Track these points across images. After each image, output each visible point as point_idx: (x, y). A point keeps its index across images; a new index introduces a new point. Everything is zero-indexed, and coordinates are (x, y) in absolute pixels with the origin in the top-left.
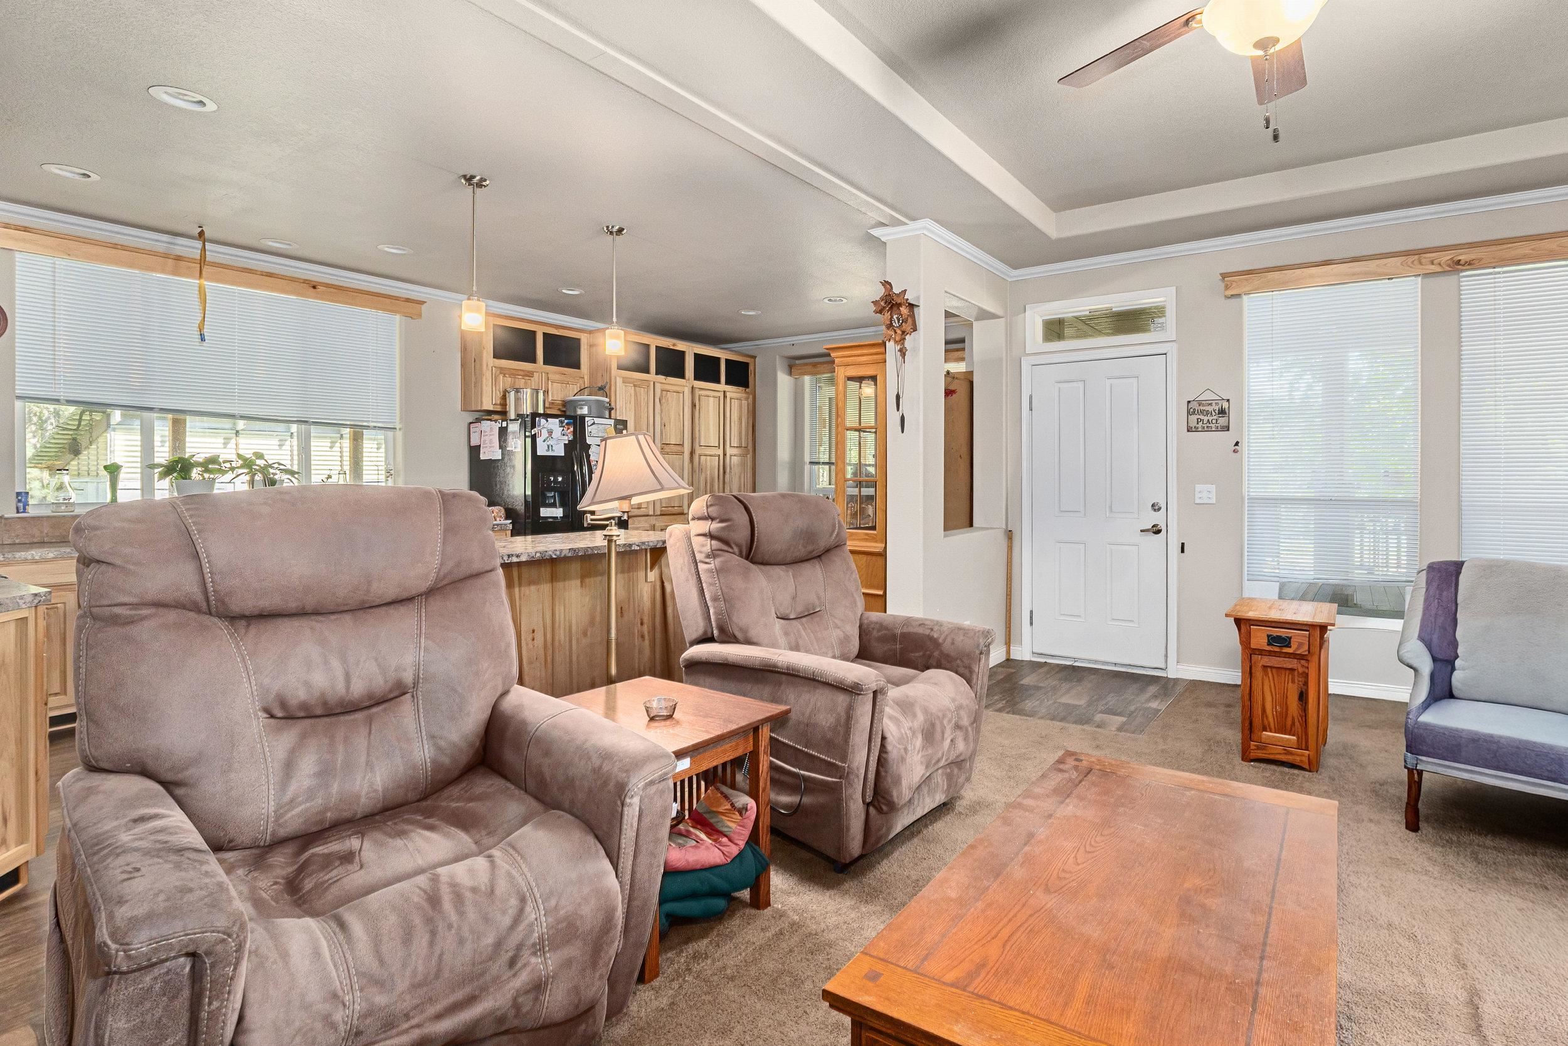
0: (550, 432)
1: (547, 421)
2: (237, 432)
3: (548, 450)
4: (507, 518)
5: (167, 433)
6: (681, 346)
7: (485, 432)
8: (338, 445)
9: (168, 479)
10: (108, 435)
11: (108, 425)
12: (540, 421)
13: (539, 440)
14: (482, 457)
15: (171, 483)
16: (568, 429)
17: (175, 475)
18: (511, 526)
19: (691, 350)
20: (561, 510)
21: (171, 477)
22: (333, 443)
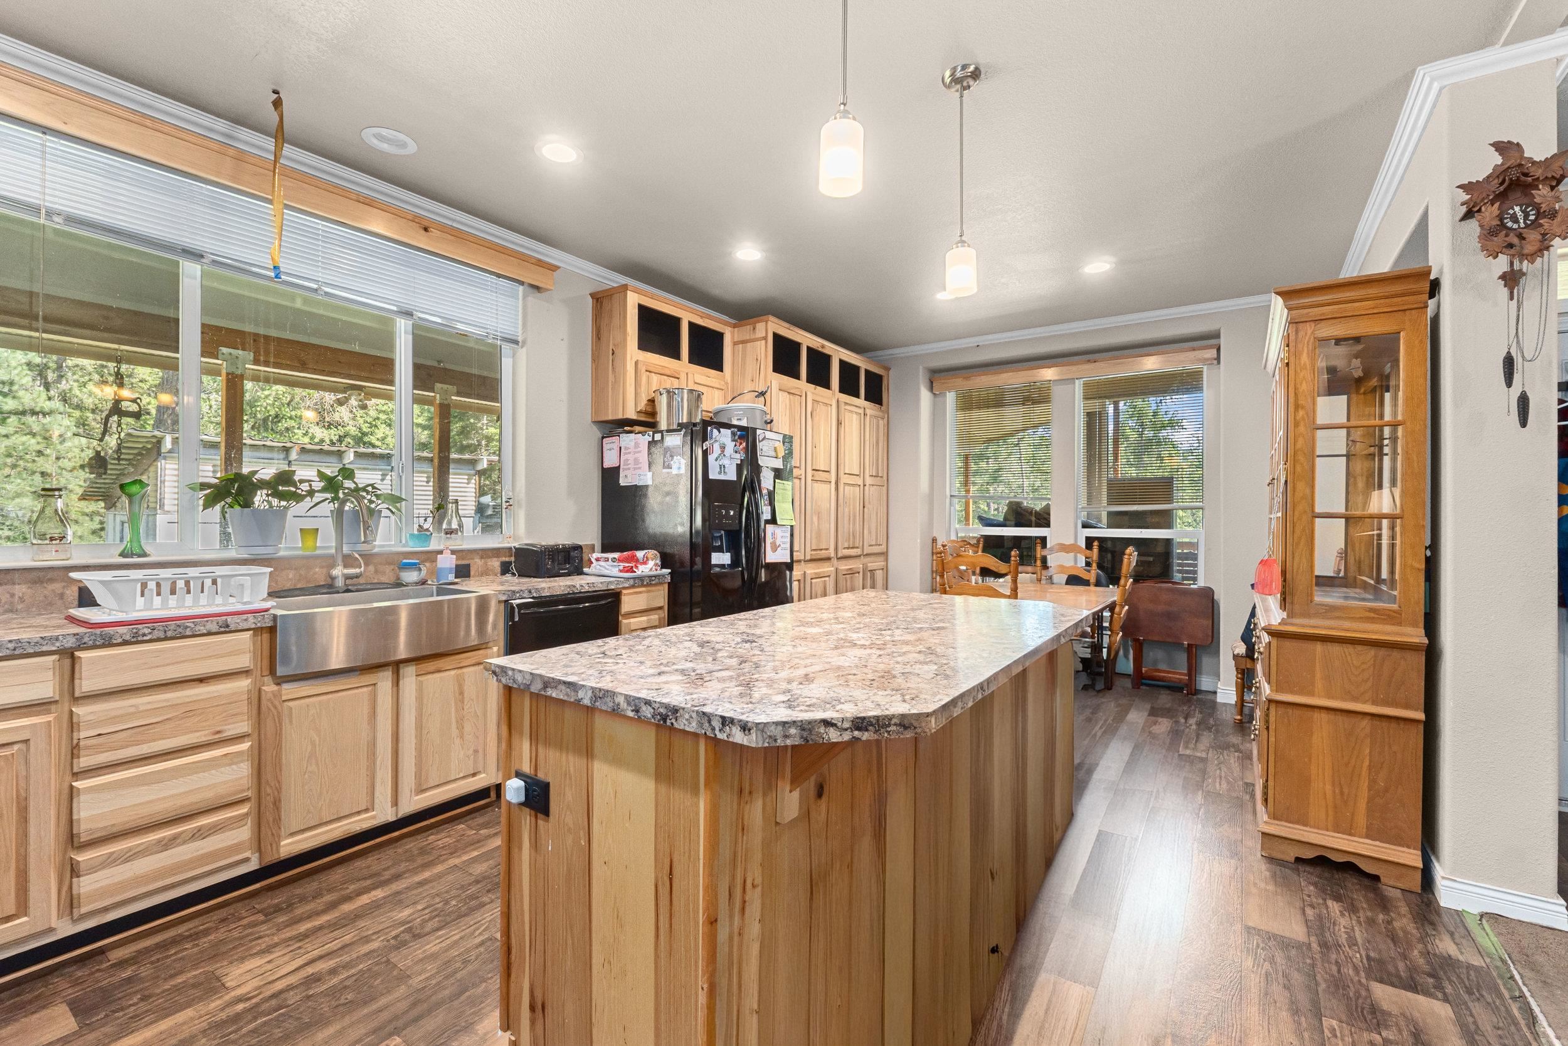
0: (723, 448)
1: (720, 432)
2: (290, 462)
3: (720, 473)
4: (663, 566)
5: (218, 463)
6: (829, 348)
7: (626, 448)
8: (388, 477)
9: (218, 507)
10: (159, 464)
11: (159, 454)
12: (712, 431)
13: (711, 458)
14: (623, 482)
15: (223, 513)
16: (741, 444)
17: (229, 500)
18: (669, 579)
19: (838, 354)
20: (728, 555)
21: (223, 503)
22: (384, 475)
